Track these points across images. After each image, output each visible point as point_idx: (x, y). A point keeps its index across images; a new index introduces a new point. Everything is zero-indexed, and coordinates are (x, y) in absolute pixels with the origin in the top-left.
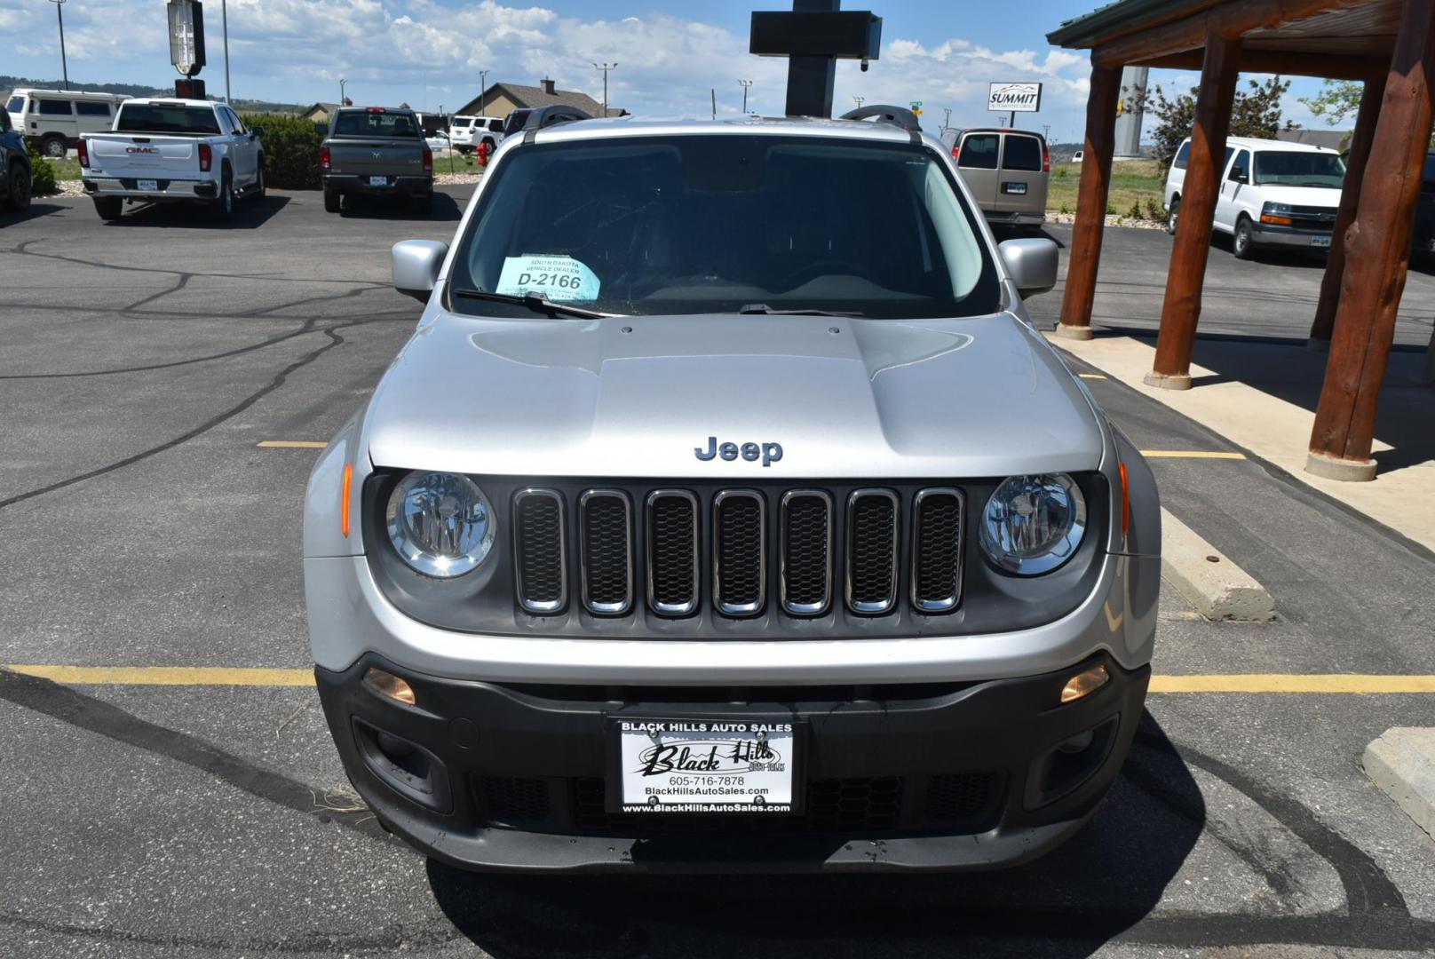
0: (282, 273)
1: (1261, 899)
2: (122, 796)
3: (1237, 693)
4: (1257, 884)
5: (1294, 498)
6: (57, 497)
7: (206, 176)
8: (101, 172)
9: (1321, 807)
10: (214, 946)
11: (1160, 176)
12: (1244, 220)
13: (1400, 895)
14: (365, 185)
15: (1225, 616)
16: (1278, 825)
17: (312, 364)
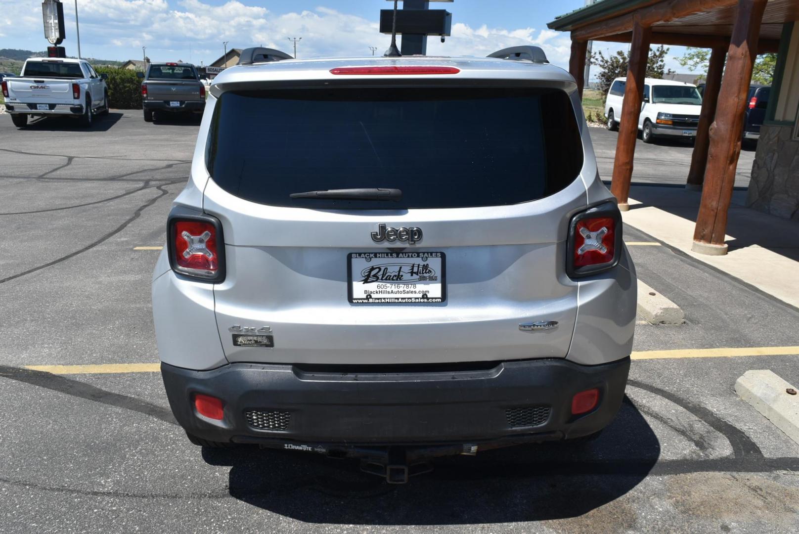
0: (125, 156)
1: (693, 452)
2: (105, 428)
3: (670, 359)
4: (690, 446)
5: (688, 264)
6: (28, 279)
7: (77, 102)
8: (16, 99)
9: (717, 410)
10: (174, 497)
11: (602, 99)
12: (648, 122)
13: (758, 448)
14: (167, 106)
15: (660, 322)
16: (697, 419)
17: (154, 205)
